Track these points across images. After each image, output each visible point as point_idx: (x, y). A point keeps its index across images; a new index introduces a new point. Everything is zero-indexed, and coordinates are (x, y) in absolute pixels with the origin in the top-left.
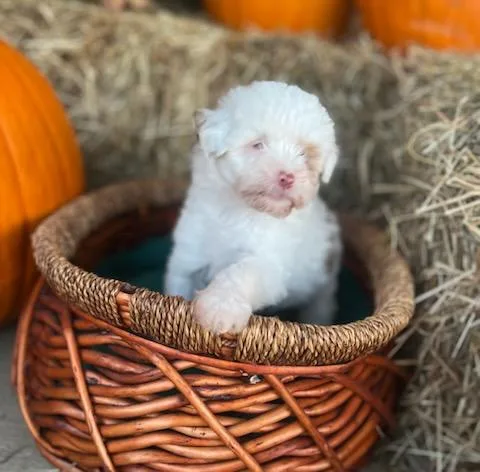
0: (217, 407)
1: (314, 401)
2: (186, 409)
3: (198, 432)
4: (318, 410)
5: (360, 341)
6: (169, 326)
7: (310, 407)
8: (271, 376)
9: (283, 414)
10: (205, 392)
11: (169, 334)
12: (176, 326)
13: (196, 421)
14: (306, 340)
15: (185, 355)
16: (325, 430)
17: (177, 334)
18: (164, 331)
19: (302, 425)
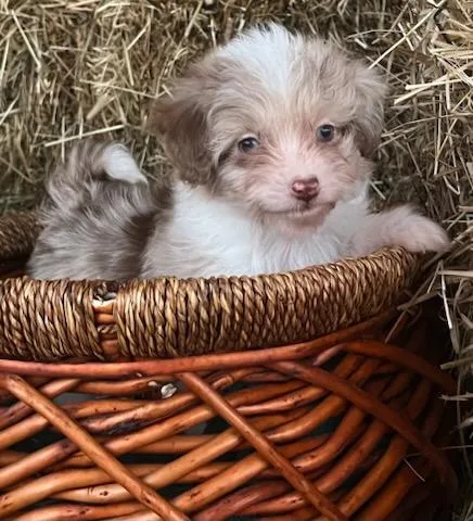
0: (118, 445)
1: (279, 419)
2: (74, 461)
3: (97, 494)
4: (289, 432)
5: (306, 290)
6: (13, 321)
7: (274, 429)
8: (188, 376)
9: (228, 441)
10: (95, 425)
11: (17, 334)
12: (24, 320)
13: (91, 476)
14: (215, 295)
15: (52, 368)
16: (305, 463)
17: (30, 333)
18: (10, 332)
19: (263, 458)
